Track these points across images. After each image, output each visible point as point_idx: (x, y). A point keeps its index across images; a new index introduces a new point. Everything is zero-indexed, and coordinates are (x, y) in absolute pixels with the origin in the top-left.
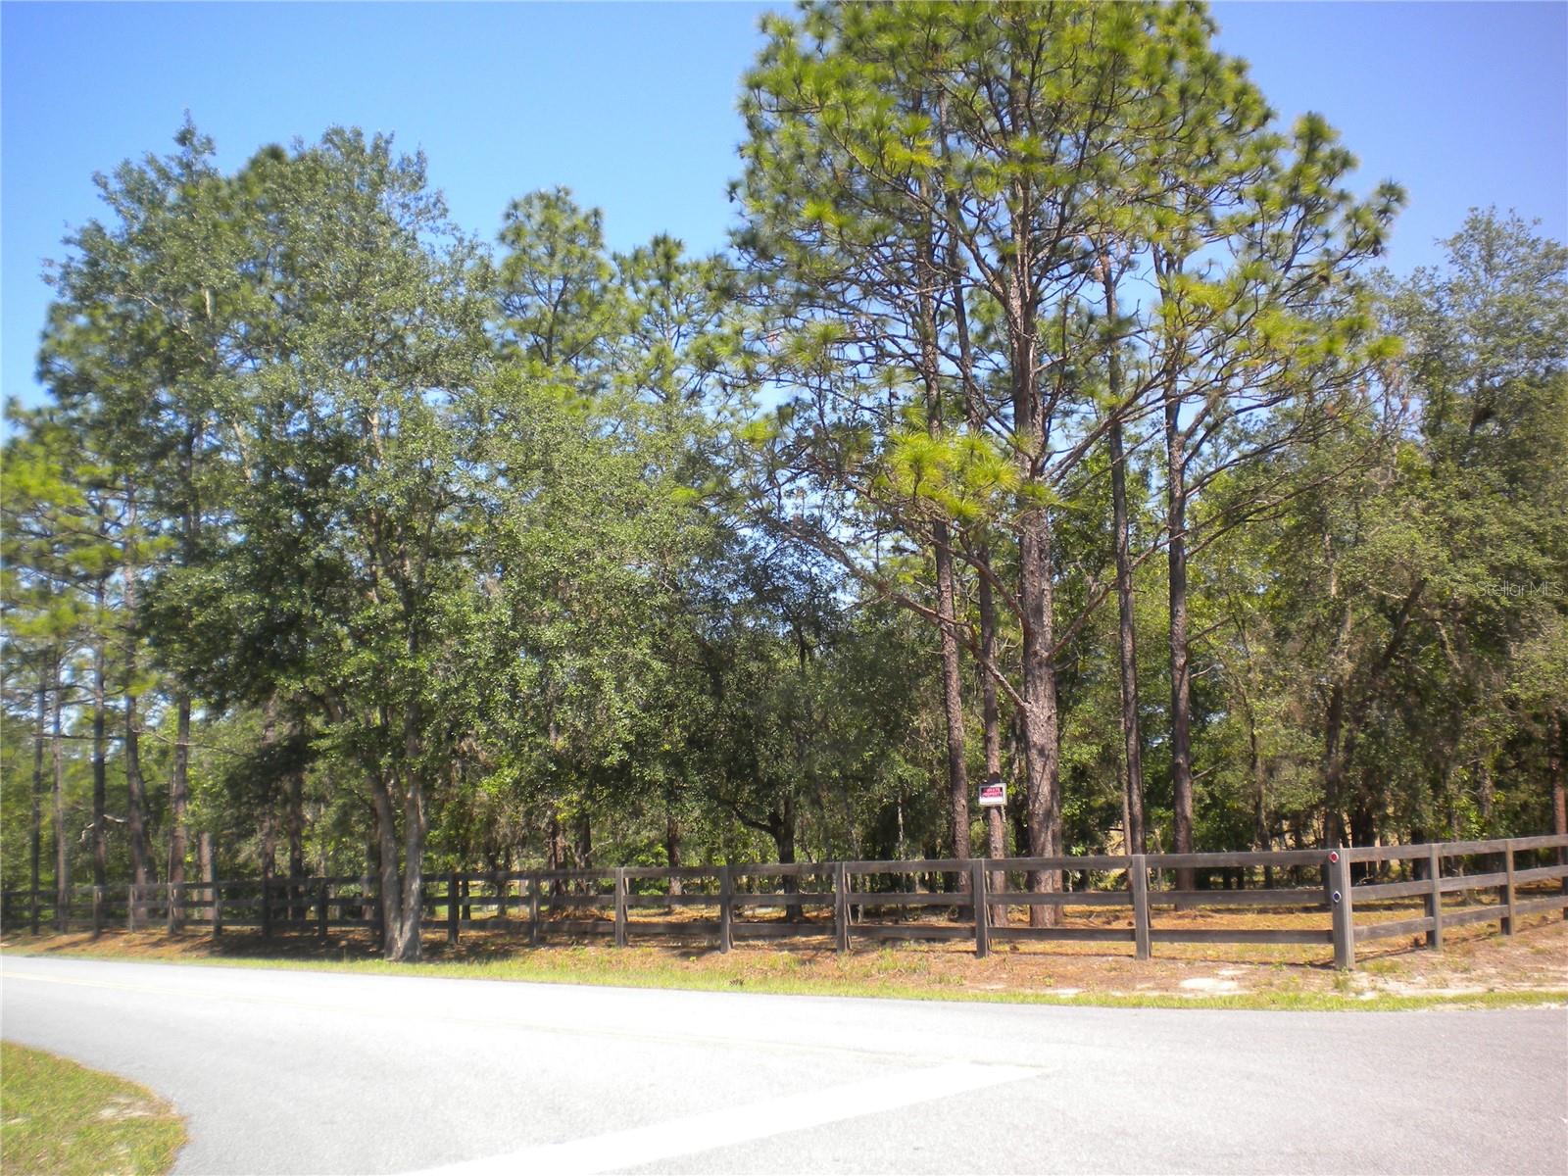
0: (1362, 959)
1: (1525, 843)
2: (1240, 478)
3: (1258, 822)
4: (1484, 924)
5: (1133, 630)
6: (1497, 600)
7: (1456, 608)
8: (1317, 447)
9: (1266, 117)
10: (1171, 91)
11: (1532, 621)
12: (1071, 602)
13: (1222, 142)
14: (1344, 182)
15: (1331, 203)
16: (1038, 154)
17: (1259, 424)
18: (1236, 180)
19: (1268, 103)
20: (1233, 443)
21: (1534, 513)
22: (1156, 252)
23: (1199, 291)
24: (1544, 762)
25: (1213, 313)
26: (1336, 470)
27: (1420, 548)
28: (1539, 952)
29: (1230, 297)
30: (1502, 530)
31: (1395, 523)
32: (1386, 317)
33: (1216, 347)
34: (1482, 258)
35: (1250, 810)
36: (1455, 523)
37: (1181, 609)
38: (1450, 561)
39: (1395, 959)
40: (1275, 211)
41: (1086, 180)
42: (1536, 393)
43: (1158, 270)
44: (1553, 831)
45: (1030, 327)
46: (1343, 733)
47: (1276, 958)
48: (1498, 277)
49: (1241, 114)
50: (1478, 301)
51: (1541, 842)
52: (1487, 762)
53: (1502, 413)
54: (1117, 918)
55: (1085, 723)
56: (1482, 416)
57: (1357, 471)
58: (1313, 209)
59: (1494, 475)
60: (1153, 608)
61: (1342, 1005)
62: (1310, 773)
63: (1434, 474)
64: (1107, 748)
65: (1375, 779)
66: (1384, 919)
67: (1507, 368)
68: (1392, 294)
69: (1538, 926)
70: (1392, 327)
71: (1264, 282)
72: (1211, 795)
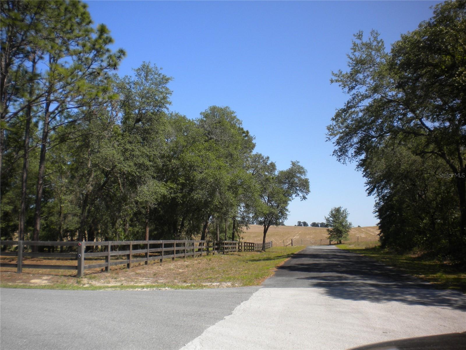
0: (86, 275)
1: (136, 243)
2: (66, 129)
3: (59, 232)
4: (122, 265)
5: (27, 171)
6: (136, 173)
7: (124, 174)
8: (90, 123)
9: (90, 22)
10: (62, 9)
11: (145, 180)
12: (8, 160)
13: (75, 27)
14: (109, 46)
15: (104, 52)
16: (19, 19)
17: (74, 113)
18: (77, 39)
19: (91, 18)
20: (66, 118)
21: (148, 150)
22: (50, 56)
23: (60, 70)
24: (144, 220)
25: (64, 77)
26: (94, 130)
27: (116, 156)
28: (137, 274)
29: (69, 73)
30: (139, 154)
31: (109, 148)
32: (115, 88)
33: (63, 87)
34: (144, 76)
35: (58, 229)
36: (126, 150)
37: (43, 166)
38: (123, 160)
39: (95, 275)
40: (87, 50)
41: (32, 29)
42: (154, 116)
43: (50, 61)
44: (145, 239)
45: (7, 72)
46: (87, 208)
47: (60, 273)
48: (148, 82)
49: (83, 20)
50: (141, 88)
51: (141, 242)
52: (128, 219)
53: (144, 121)
54: (13, 260)
55: (9, 199)
56: (138, 121)
57: (100, 131)
58: (99, 52)
59: (139, 138)
60: (34, 164)
61: (78, 288)
62: (76, 219)
63: (122, 135)
64: (15, 207)
65: (96, 222)
66: (94, 263)
67: (146, 108)
68: (117, 82)
69: (137, 266)
70: (116, 91)
71: (81, 71)
72: (47, 223)
